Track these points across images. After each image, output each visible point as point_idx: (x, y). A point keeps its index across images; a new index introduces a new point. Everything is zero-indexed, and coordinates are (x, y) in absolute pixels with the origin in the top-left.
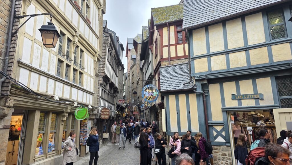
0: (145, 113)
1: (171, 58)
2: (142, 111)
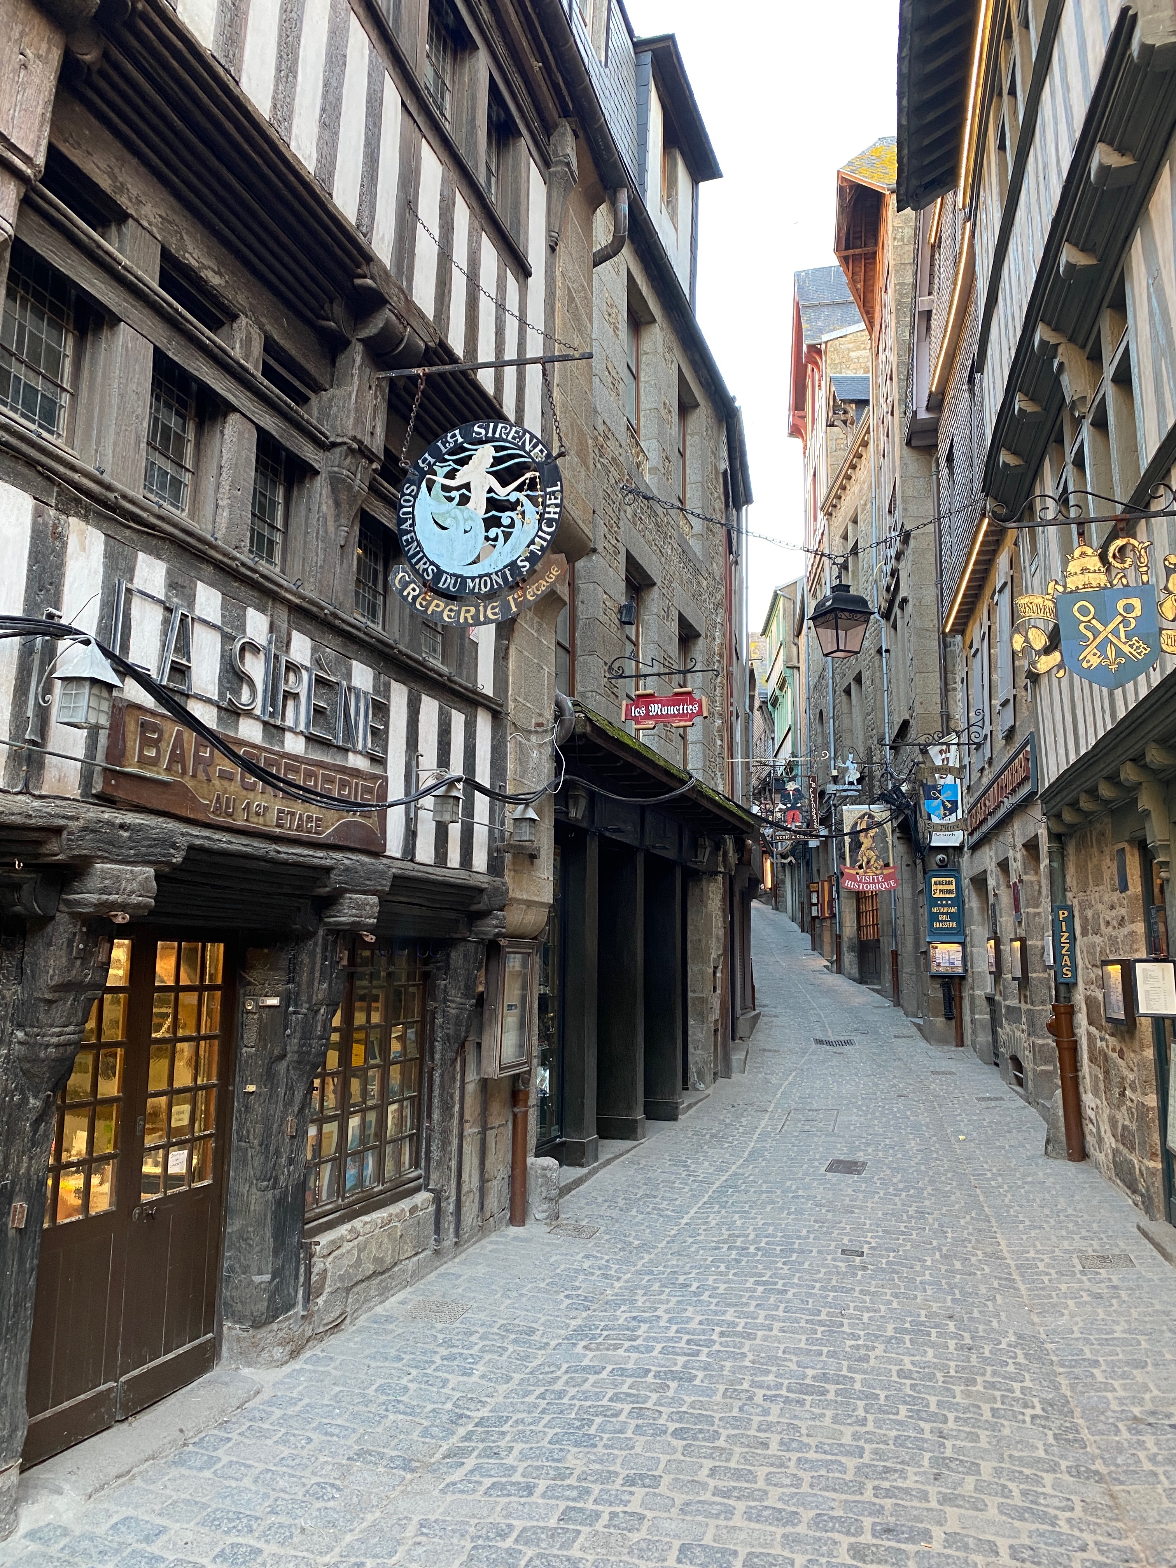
0: (980, 882)
2: (940, 856)
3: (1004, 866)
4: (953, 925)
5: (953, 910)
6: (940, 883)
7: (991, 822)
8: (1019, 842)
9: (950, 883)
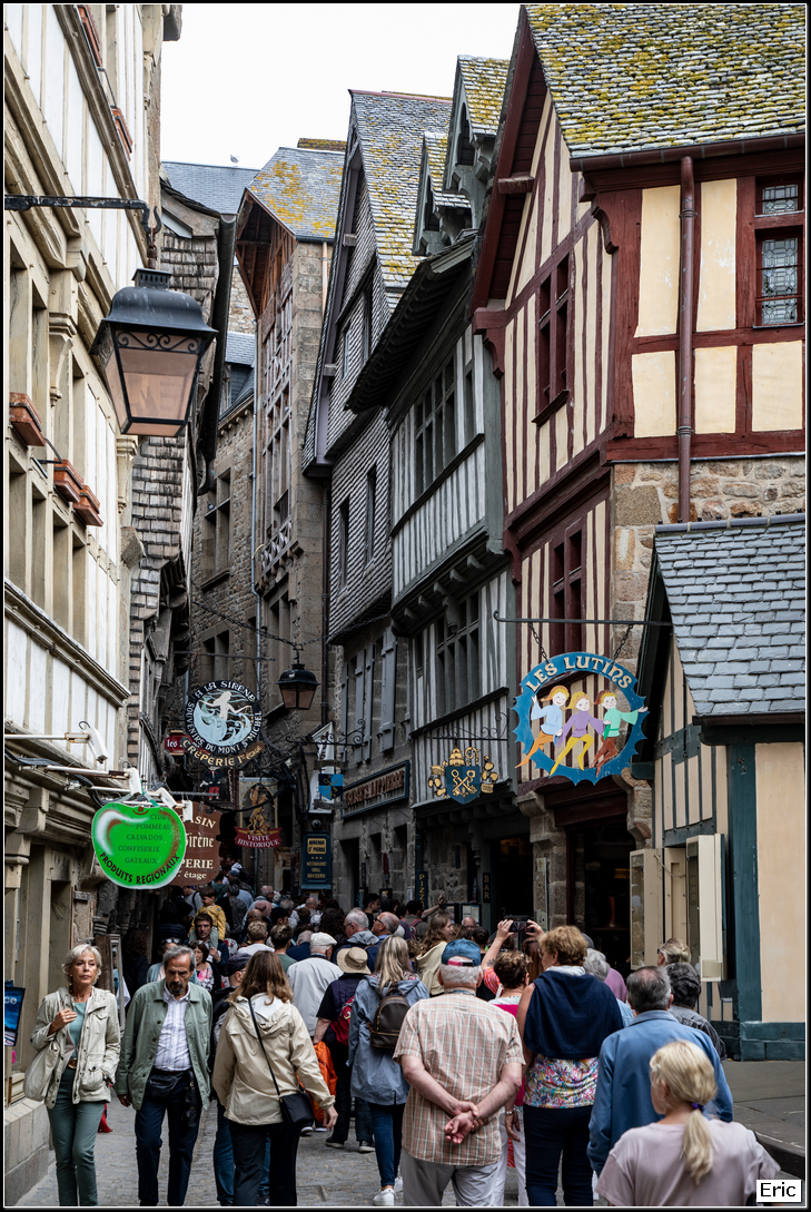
0: (351, 846)
1: (699, 442)
2: (315, 821)
3: (376, 839)
4: (322, 876)
5: (323, 864)
6: (315, 843)
7: (367, 806)
8: (392, 825)
9: (323, 843)
